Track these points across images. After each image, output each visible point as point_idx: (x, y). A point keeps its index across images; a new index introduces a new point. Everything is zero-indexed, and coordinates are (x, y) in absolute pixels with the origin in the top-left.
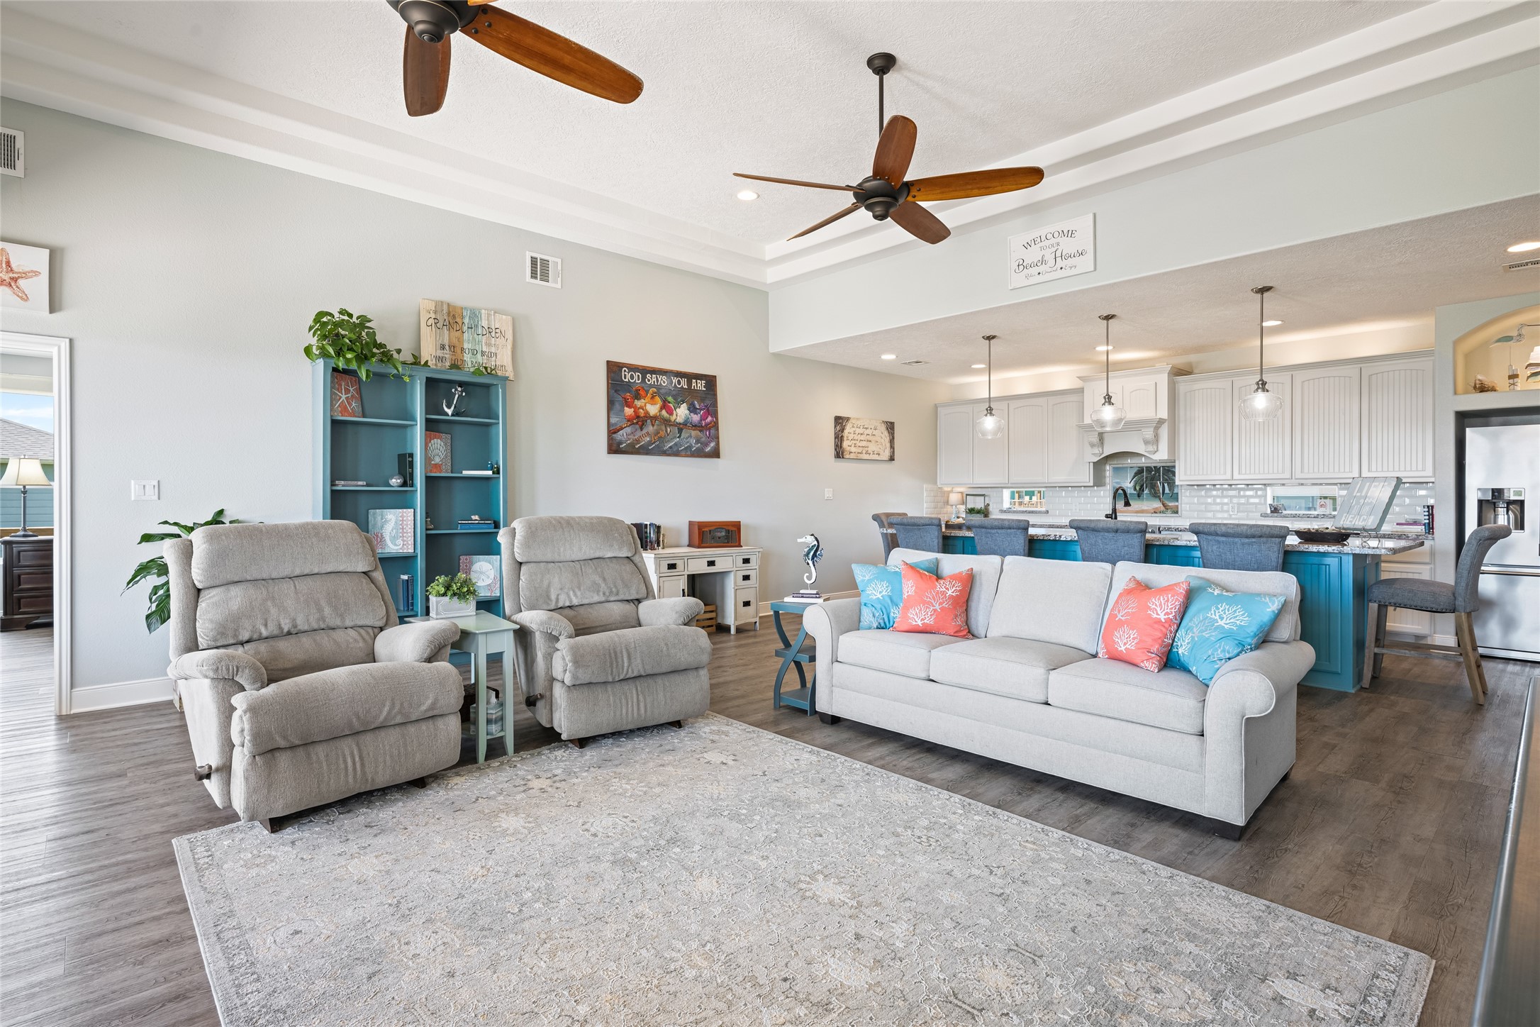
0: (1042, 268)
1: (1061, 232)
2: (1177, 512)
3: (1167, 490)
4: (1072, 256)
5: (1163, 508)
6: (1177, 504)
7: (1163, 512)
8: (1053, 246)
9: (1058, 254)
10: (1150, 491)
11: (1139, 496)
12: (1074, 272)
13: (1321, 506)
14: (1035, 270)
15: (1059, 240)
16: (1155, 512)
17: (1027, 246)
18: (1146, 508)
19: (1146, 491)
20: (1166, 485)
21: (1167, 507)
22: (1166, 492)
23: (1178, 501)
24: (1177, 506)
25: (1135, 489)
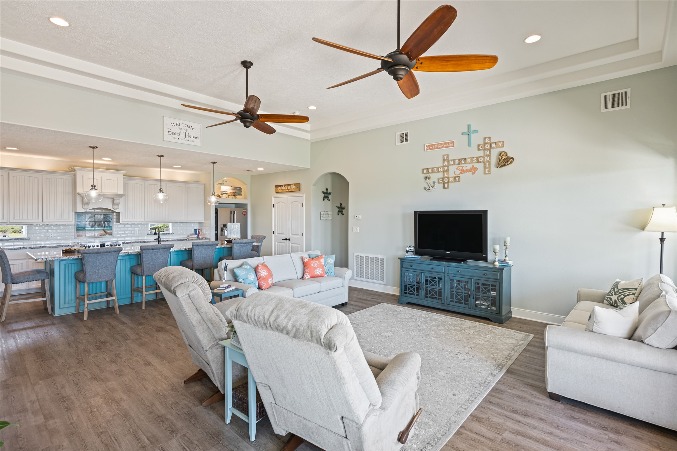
0: (179, 137)
1: (188, 126)
2: (111, 235)
4: (193, 137)
5: (105, 233)
7: (104, 235)
8: (184, 129)
9: (187, 134)
10: (98, 225)
11: (92, 229)
12: (193, 144)
13: (166, 230)
14: (177, 137)
15: (187, 128)
16: (101, 236)
17: (173, 124)
20: (106, 222)
21: (107, 233)
22: (106, 226)
23: (112, 230)
24: (112, 232)
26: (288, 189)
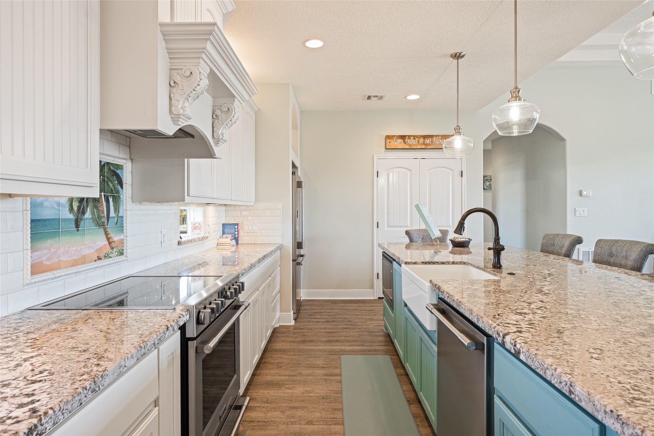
2: (121, 254)
3: (112, 214)
6: (122, 237)
7: (107, 256)
10: (93, 213)
11: (77, 226)
16: (99, 259)
18: (86, 252)
19: (88, 215)
20: (111, 200)
21: (113, 245)
22: (111, 215)
24: (122, 242)
25: (71, 209)
26: (424, 144)
